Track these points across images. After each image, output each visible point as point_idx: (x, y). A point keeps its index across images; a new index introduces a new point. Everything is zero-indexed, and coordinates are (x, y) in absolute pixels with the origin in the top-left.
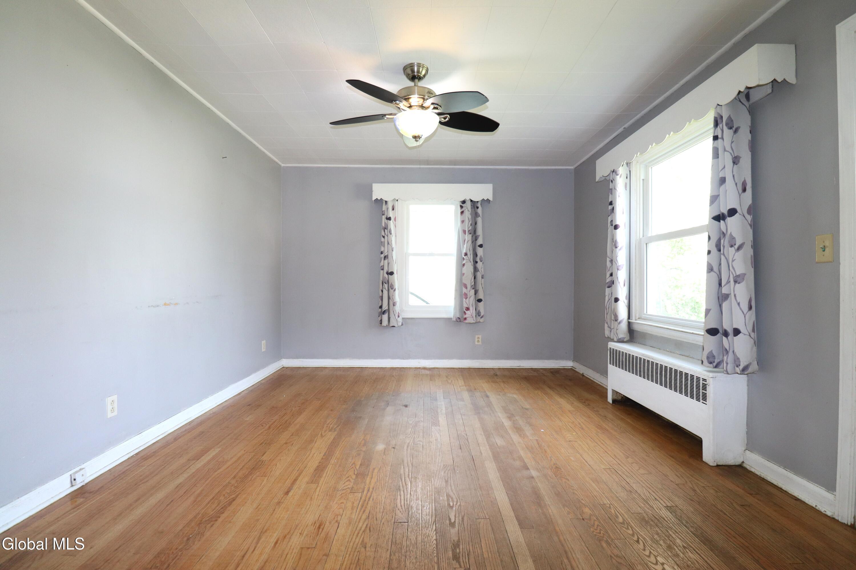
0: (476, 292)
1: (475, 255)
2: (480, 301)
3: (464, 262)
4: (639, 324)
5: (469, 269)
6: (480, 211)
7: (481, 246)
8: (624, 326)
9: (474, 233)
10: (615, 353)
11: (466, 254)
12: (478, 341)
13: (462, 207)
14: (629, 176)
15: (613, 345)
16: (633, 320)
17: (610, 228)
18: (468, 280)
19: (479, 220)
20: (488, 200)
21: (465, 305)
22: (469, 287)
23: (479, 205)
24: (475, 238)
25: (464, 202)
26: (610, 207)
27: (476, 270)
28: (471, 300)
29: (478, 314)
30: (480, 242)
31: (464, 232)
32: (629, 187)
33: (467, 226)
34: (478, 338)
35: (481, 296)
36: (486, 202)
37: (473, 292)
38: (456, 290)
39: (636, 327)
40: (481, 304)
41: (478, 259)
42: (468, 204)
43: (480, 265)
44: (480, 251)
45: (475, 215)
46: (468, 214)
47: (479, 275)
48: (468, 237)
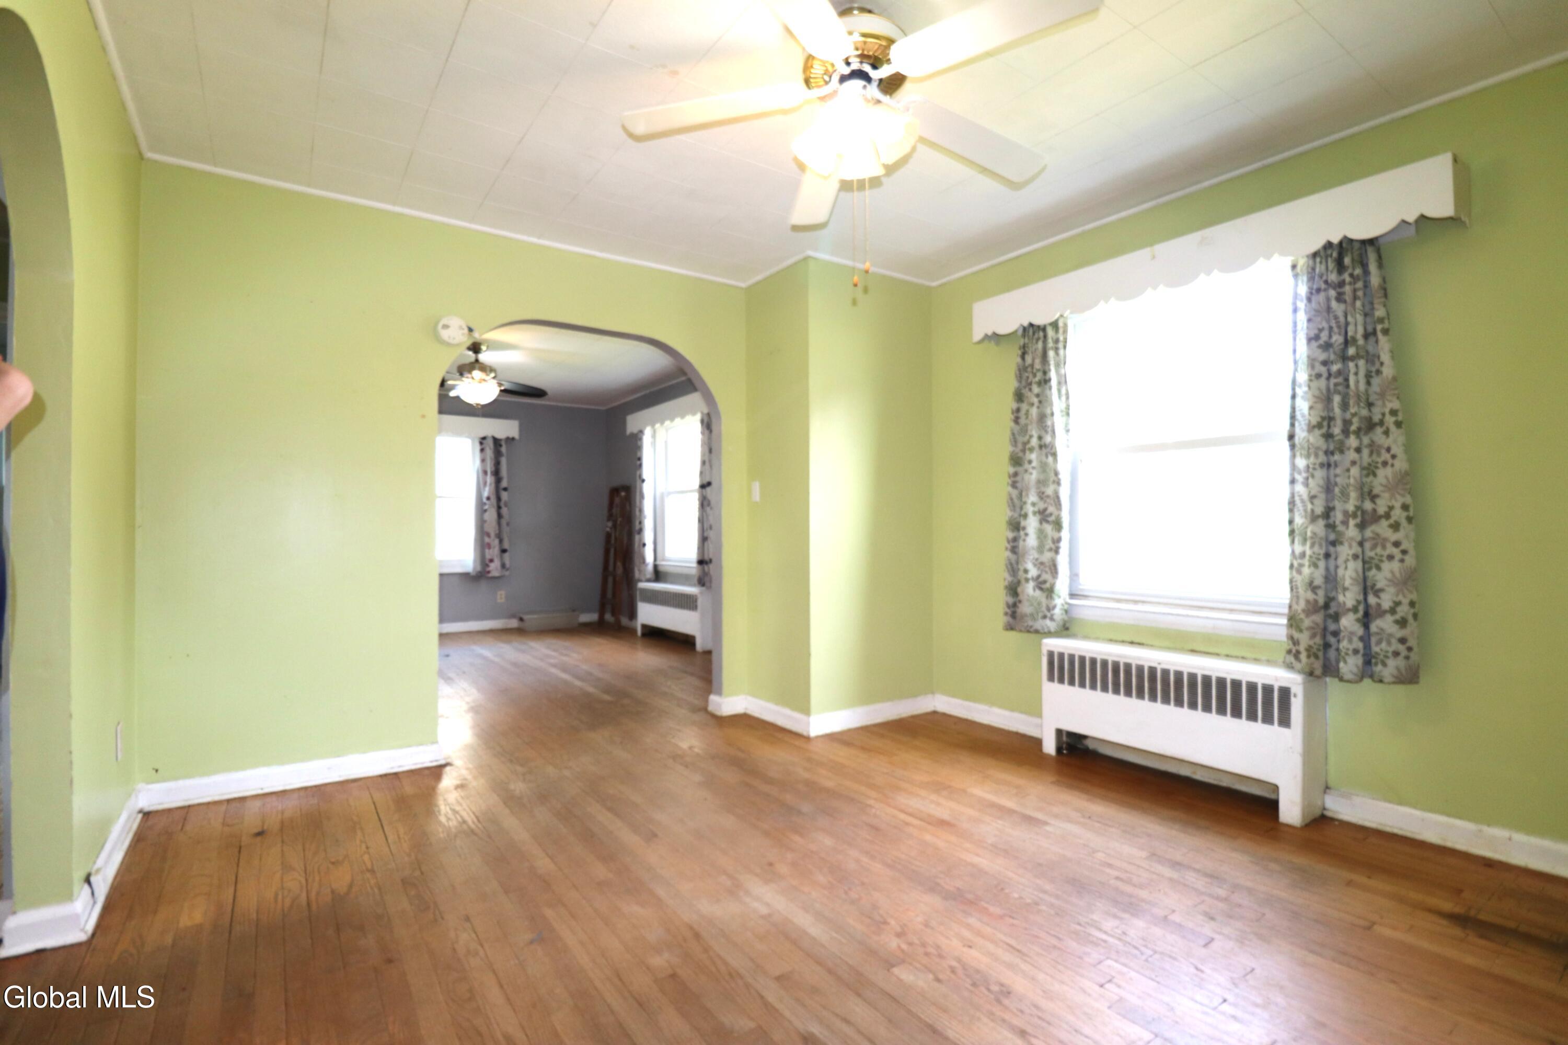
0: (501, 541)
1: (499, 499)
2: (504, 551)
3: (486, 507)
4: (664, 565)
5: (491, 516)
6: (504, 449)
7: (505, 489)
8: (650, 568)
9: (496, 473)
10: (644, 591)
11: (488, 498)
12: (501, 598)
13: (481, 443)
14: (654, 436)
15: (642, 585)
16: (658, 563)
17: (638, 482)
18: (491, 527)
19: (503, 460)
20: (513, 439)
21: (488, 557)
22: (493, 535)
23: (503, 443)
24: (498, 479)
25: (484, 438)
26: (638, 463)
27: (500, 516)
28: (494, 552)
29: (503, 566)
30: (504, 484)
31: (485, 472)
32: (654, 444)
33: (489, 467)
34: (501, 595)
35: (506, 545)
36: (510, 440)
37: (497, 542)
38: (476, 540)
39: (661, 569)
40: (506, 555)
41: (502, 504)
42: (490, 444)
43: (504, 511)
44: (504, 496)
45: (498, 454)
46: (489, 453)
47: (504, 522)
48: (490, 479)
